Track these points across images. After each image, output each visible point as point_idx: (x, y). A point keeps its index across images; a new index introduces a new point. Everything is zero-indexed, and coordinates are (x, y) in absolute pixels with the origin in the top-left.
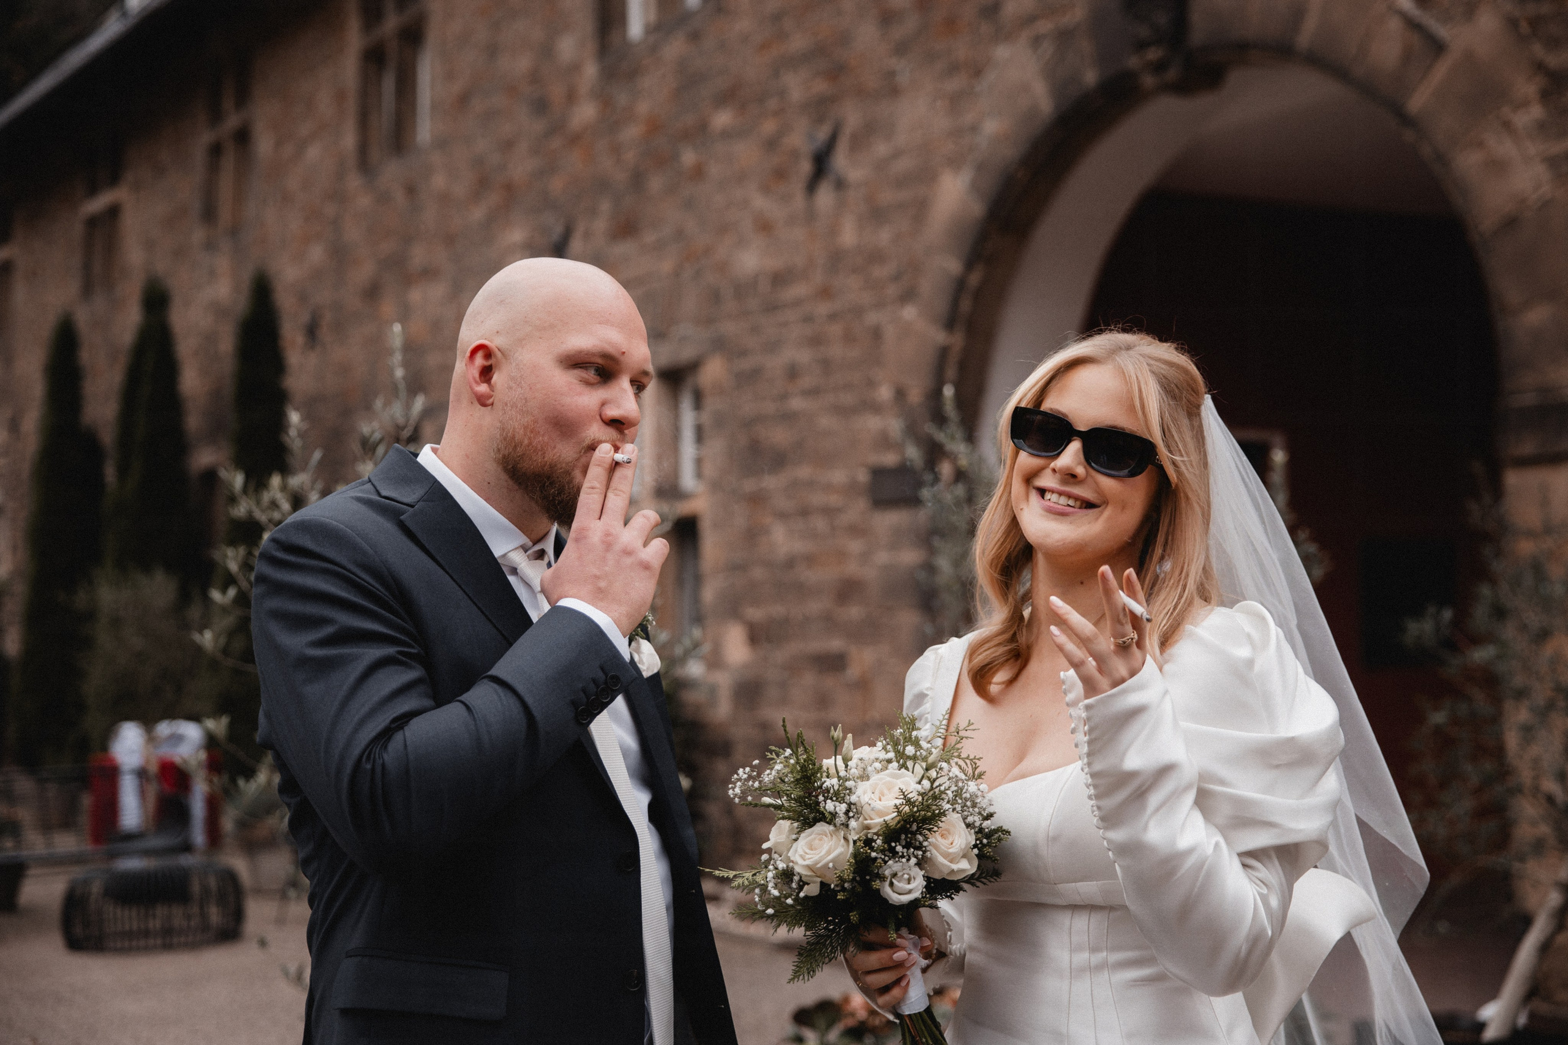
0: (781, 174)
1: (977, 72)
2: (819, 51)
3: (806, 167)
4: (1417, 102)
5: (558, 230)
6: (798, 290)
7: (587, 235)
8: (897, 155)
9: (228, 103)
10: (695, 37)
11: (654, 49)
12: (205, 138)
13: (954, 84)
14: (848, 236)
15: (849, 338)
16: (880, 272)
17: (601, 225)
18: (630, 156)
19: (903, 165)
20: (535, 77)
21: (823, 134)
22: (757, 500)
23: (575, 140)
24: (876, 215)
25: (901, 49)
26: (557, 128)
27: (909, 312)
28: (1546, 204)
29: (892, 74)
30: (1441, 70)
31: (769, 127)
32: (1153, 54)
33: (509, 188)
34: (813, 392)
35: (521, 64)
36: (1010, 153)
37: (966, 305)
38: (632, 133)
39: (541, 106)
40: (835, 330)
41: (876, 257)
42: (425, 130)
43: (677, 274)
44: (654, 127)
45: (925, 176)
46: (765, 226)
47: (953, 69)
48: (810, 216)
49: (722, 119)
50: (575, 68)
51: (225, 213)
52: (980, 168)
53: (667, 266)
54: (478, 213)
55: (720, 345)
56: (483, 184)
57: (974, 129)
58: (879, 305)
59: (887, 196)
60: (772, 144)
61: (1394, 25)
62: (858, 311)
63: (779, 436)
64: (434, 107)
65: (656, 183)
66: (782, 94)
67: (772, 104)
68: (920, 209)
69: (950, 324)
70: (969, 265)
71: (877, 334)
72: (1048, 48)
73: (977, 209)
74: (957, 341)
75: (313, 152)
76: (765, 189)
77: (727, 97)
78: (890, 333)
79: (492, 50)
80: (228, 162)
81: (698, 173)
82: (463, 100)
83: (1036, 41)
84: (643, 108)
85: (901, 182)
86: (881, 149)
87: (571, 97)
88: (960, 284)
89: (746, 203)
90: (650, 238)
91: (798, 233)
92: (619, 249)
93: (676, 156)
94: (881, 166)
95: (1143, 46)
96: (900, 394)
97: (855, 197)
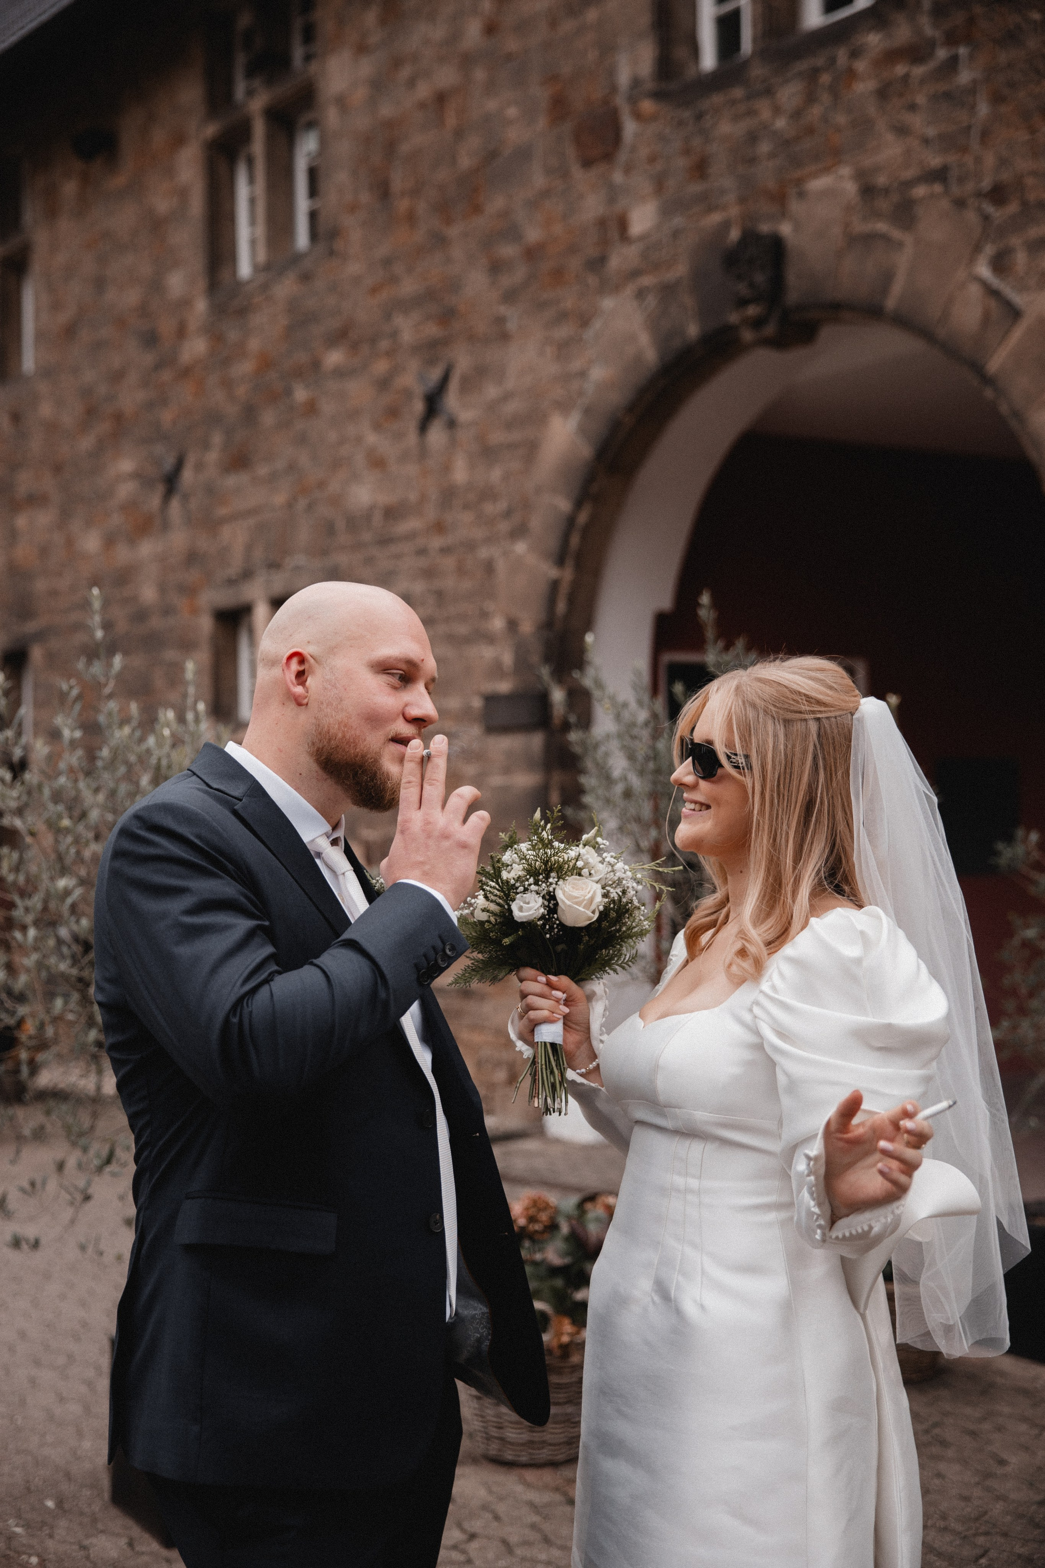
0: (393, 413)
1: (584, 321)
2: (430, 295)
3: (419, 406)
4: (995, 364)
5: (169, 462)
6: (412, 524)
7: (199, 467)
8: (507, 397)
10: (306, 278)
11: (265, 287)
13: (563, 332)
14: (460, 474)
15: (461, 571)
16: (490, 508)
17: (213, 456)
18: (241, 391)
19: (511, 407)
20: (143, 310)
21: (435, 374)
23: (185, 373)
24: (488, 454)
25: (510, 297)
26: (166, 361)
27: (520, 547)
29: (500, 320)
30: (1018, 333)
31: (381, 367)
32: (752, 311)
33: (118, 418)
35: (132, 297)
36: (617, 399)
37: (575, 540)
38: (245, 368)
39: (151, 339)
40: (449, 563)
41: (488, 494)
42: (30, 358)
43: (290, 505)
44: (266, 363)
45: (536, 419)
46: (378, 463)
47: (563, 317)
48: (423, 453)
49: (334, 358)
50: (186, 303)
52: (587, 411)
53: (280, 499)
56: (91, 413)
57: (582, 374)
58: (489, 540)
59: (497, 437)
60: (383, 384)
61: (974, 290)
62: (471, 546)
64: (40, 336)
65: (268, 418)
66: (394, 334)
67: (384, 344)
68: (531, 449)
69: (560, 561)
70: (579, 504)
71: (489, 568)
72: (651, 301)
73: (586, 451)
74: (567, 575)
76: (377, 427)
77: (339, 338)
78: (501, 566)
79: (100, 284)
81: (311, 409)
82: (70, 331)
83: (640, 294)
84: (254, 344)
85: (510, 424)
86: (492, 391)
87: (181, 332)
88: (571, 521)
89: (359, 440)
90: (263, 470)
91: (411, 469)
92: (232, 481)
93: (288, 392)
94: (492, 407)
95: (742, 303)
96: (512, 624)
97: (466, 436)
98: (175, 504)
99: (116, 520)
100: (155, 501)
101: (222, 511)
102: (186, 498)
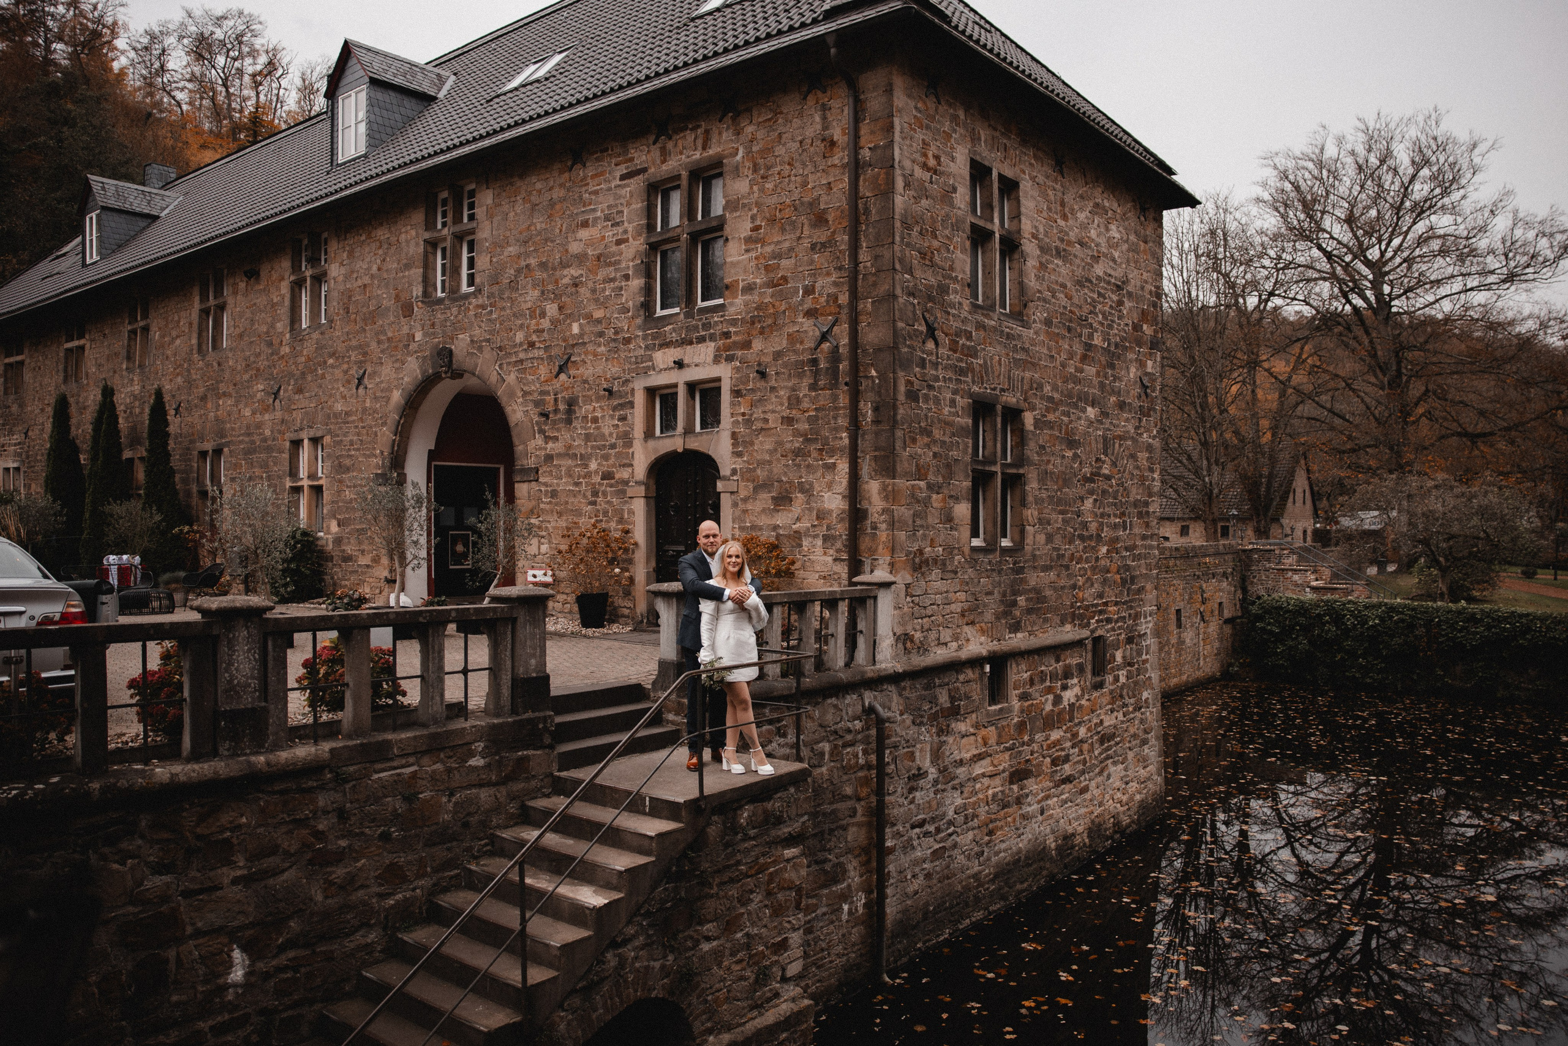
0: (348, 382)
1: (403, 363)
2: (360, 347)
3: (356, 381)
5: (275, 388)
6: (353, 418)
7: (286, 391)
8: (382, 382)
9: (139, 315)
10: (322, 333)
11: (309, 334)
13: (397, 365)
14: (368, 404)
15: (368, 434)
16: (377, 416)
17: (291, 388)
18: (301, 367)
19: (383, 385)
20: (268, 334)
21: (361, 372)
22: (341, 481)
23: (282, 358)
24: (376, 398)
25: (383, 352)
26: (275, 353)
27: (384, 429)
29: (381, 358)
31: (345, 366)
32: (444, 368)
33: (258, 370)
34: (358, 450)
35: (264, 328)
36: (411, 387)
37: (400, 428)
38: (301, 359)
39: (270, 344)
40: (364, 432)
41: (376, 411)
43: (316, 408)
44: (309, 359)
45: (389, 390)
46: (343, 397)
47: (397, 361)
48: (356, 395)
49: (331, 361)
50: (283, 334)
52: (403, 391)
54: (246, 377)
55: (329, 432)
57: (402, 379)
58: (377, 426)
59: (378, 394)
60: (346, 372)
61: (495, 373)
62: (370, 427)
63: (347, 462)
65: (309, 378)
66: (349, 357)
67: (346, 360)
68: (388, 399)
69: (396, 434)
70: (401, 417)
71: (376, 434)
72: (420, 361)
73: (403, 402)
74: (398, 438)
76: (343, 385)
77: (332, 355)
78: (379, 434)
81: (323, 377)
83: (417, 359)
84: (305, 352)
85: (383, 390)
86: (377, 379)
88: (399, 423)
89: (338, 389)
90: (307, 395)
91: (354, 401)
92: (297, 397)
93: (316, 369)
94: (377, 384)
95: (442, 366)
96: (382, 452)
97: (370, 392)
98: (277, 402)
99: (257, 405)
100: (270, 400)
102: (281, 401)
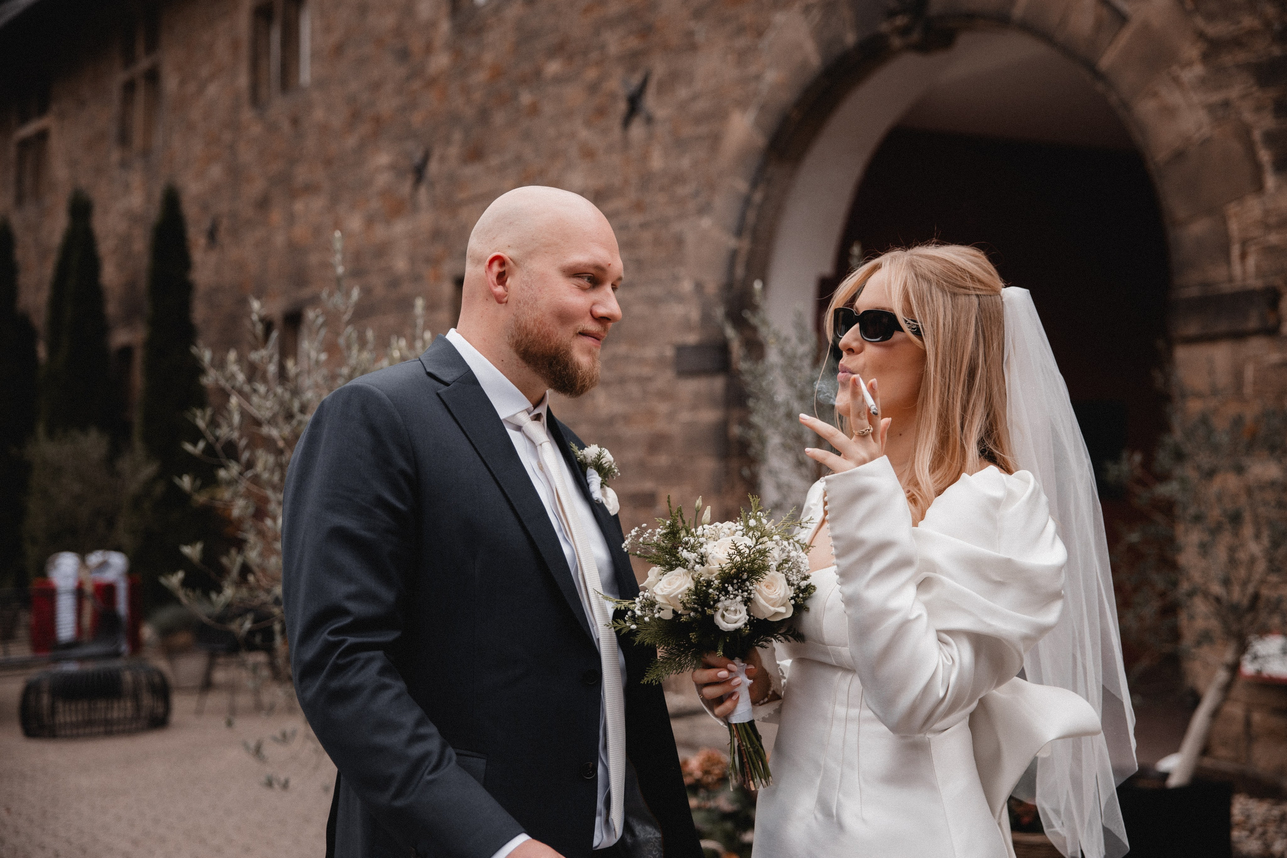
0: (601, 112)
1: (760, 33)
2: (632, 14)
3: (622, 106)
4: (1106, 61)
5: (418, 155)
6: (616, 204)
7: (443, 159)
8: (695, 98)
9: (140, 48)
10: (530, 2)
11: (496, 11)
12: (120, 77)
13: (742, 42)
14: (657, 162)
15: (657, 242)
16: (683, 190)
17: (454, 151)
18: (477, 96)
19: (700, 104)
20: (398, 31)
21: (635, 80)
23: (432, 82)
24: (680, 144)
25: (698, 14)
26: (417, 72)
27: (706, 223)
28: (1206, 142)
29: (691, 34)
30: (1125, 36)
31: (591, 72)
32: (900, 21)
33: (377, 120)
35: (389, 21)
36: (786, 97)
37: (751, 217)
38: (480, 77)
39: (404, 55)
40: (647, 236)
41: (679, 178)
42: (306, 74)
44: (497, 73)
45: (719, 115)
46: (588, 153)
47: (741, 30)
48: (626, 144)
49: (553, 67)
50: (432, 25)
51: (138, 140)
52: (763, 108)
53: (508, 184)
54: (351, 141)
56: (355, 116)
57: (758, 77)
58: (680, 217)
59: (688, 131)
60: (593, 88)
61: (1088, 1)
62: (665, 222)
64: (315, 54)
65: (499, 118)
66: (602, 47)
67: (594, 55)
68: (715, 140)
69: (739, 232)
70: (754, 185)
71: (679, 240)
72: (816, 15)
73: (760, 141)
74: (744, 245)
75: (212, 90)
76: (588, 124)
77: (557, 50)
78: (690, 239)
79: (363, 10)
80: (140, 96)
81: (534, 110)
82: (339, 49)
83: (807, 9)
84: (488, 58)
85: (698, 120)
86: (683, 93)
87: (429, 48)
88: (747, 201)
89: (573, 135)
90: (494, 161)
91: (616, 159)
92: (469, 171)
93: (515, 96)
94: (682, 106)
95: (891, 14)
96: (699, 287)
97: (662, 130)
98: (423, 192)
99: (375, 204)
100: (406, 188)
101: (462, 196)
102: (432, 185)
